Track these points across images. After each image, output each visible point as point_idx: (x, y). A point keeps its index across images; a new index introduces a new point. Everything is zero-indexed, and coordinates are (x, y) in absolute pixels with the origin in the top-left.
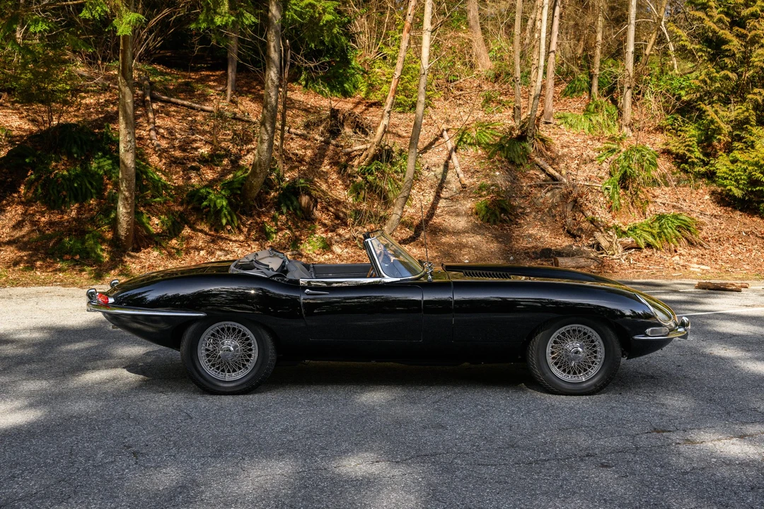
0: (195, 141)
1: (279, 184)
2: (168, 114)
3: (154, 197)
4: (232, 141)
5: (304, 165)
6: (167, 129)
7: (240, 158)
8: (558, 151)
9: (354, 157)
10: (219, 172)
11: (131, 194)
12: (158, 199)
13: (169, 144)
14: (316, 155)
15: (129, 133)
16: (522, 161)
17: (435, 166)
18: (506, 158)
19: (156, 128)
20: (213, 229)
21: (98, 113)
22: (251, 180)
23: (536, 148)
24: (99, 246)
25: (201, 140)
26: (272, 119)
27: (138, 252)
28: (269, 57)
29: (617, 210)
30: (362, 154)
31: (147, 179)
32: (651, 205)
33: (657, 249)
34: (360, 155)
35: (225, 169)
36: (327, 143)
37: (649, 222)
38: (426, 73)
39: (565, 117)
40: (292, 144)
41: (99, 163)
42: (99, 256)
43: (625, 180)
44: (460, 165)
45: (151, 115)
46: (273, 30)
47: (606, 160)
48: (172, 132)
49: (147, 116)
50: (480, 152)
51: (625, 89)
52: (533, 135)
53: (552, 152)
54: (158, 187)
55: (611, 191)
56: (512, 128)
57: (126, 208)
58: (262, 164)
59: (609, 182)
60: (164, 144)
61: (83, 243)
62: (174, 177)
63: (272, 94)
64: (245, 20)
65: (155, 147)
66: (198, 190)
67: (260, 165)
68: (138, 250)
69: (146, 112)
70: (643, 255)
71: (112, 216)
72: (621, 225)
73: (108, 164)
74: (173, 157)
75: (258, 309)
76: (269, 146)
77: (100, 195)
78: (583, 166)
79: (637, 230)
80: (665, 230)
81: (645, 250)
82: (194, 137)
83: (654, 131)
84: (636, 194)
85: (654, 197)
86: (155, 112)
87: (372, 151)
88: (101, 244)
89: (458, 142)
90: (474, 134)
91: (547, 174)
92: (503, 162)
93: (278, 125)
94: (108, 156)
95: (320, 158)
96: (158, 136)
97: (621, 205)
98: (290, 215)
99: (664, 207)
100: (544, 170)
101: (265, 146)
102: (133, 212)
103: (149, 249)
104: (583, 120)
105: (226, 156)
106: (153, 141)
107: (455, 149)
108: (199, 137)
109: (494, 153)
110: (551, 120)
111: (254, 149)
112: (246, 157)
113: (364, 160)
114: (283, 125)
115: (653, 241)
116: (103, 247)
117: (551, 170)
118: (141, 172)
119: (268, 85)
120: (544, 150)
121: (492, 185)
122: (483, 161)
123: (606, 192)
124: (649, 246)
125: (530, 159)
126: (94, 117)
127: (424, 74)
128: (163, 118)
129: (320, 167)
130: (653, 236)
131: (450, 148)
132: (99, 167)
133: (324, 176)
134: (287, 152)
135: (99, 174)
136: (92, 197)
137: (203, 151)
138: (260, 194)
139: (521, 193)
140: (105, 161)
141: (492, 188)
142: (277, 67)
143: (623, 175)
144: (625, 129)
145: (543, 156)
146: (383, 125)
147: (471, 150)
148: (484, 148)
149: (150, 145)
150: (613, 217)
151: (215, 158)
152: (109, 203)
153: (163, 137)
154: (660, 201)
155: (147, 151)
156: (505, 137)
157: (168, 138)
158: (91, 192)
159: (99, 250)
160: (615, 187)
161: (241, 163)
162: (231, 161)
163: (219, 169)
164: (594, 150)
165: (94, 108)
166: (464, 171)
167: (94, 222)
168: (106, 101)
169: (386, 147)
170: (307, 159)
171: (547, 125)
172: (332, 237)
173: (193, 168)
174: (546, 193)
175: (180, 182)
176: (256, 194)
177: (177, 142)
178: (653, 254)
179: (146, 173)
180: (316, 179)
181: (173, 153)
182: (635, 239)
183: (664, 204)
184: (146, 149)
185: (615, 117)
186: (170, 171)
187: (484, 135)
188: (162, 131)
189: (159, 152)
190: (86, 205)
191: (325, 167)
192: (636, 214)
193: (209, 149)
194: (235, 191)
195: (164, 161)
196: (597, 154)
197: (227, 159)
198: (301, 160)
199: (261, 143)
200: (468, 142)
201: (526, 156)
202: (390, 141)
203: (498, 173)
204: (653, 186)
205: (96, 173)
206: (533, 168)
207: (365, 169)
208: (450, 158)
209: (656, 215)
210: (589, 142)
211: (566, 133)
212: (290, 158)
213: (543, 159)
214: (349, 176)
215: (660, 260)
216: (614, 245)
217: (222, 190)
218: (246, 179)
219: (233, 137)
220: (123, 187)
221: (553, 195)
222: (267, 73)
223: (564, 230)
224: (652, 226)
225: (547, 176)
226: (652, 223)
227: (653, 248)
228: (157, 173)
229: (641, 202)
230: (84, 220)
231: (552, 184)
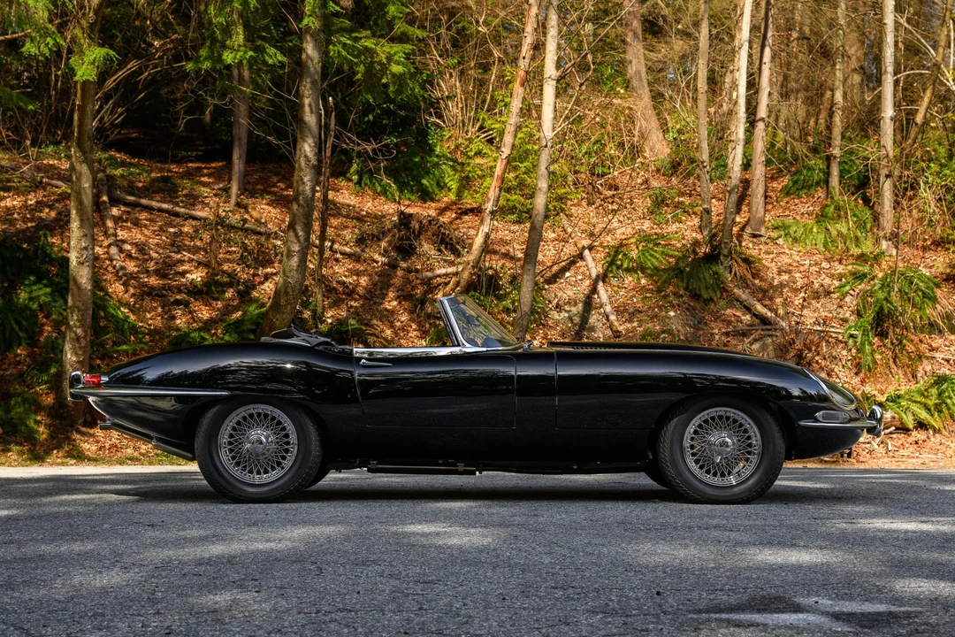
0: (181, 262)
1: (316, 327)
2: (136, 223)
3: (116, 343)
4: (242, 260)
5: (356, 300)
6: (136, 245)
7: (254, 287)
8: (773, 279)
9: (436, 287)
10: (219, 310)
11: (85, 332)
12: (124, 347)
13: (139, 266)
14: (375, 285)
15: (85, 235)
16: (712, 294)
17: (569, 303)
18: (686, 289)
19: (120, 243)
21: (25, 220)
22: (271, 317)
23: (735, 274)
24: (33, 416)
25: (191, 261)
26: (306, 219)
27: (92, 428)
28: (299, 121)
29: (870, 370)
30: (449, 282)
31: (106, 318)
32: (925, 362)
33: (935, 430)
34: (446, 284)
35: (229, 305)
36: (393, 266)
37: (923, 388)
38: (549, 144)
39: (785, 227)
40: (336, 268)
41: (31, 292)
42: (32, 431)
43: (882, 322)
44: (611, 303)
45: (110, 224)
46: (308, 80)
47: (851, 292)
48: (143, 249)
49: (104, 224)
50: (643, 281)
51: (882, 179)
52: (730, 253)
53: (762, 279)
54: (122, 328)
55: (859, 340)
56: (696, 243)
57: (76, 354)
58: (289, 290)
59: (855, 327)
60: (131, 266)
61: (8, 411)
62: (149, 316)
63: (306, 179)
64: (267, 58)
65: (117, 272)
66: (187, 335)
67: (286, 293)
68: (92, 424)
69: (102, 220)
70: (911, 439)
71: (53, 370)
72: (876, 393)
73: (45, 294)
74: (146, 286)
75: (300, 391)
76: (300, 261)
77: (32, 341)
78: (813, 302)
79: (900, 400)
80: (948, 401)
81: (914, 433)
82: (179, 256)
83: (932, 247)
84: (901, 342)
85: (932, 349)
86: (117, 220)
87: (466, 275)
88: (36, 412)
89: (608, 267)
90: (634, 254)
91: (754, 315)
92: (681, 296)
93: (314, 238)
94: (45, 282)
95: (381, 289)
96: (122, 256)
97: (875, 362)
99: (949, 366)
100: (748, 309)
101: (294, 262)
102: (87, 361)
104: (815, 230)
105: (230, 285)
106: (114, 262)
107: (603, 277)
108: (188, 255)
109: (667, 282)
110: (763, 231)
111: (275, 274)
112: (262, 287)
113: (453, 290)
114: (323, 238)
115: (928, 417)
116: (39, 418)
117: (760, 308)
118: (99, 303)
119: (300, 165)
120: (749, 276)
121: (663, 332)
122: (648, 295)
123: (851, 342)
124: (921, 425)
125: (727, 291)
126: (20, 225)
127: (546, 146)
128: (129, 229)
129: (382, 304)
130: (928, 409)
131: (594, 275)
132: (31, 299)
133: (388, 317)
134: (328, 280)
135: (30, 309)
136: (20, 345)
137: (194, 276)
139: (710, 344)
140: (40, 289)
141: (662, 336)
142: (314, 137)
143: (878, 313)
144: (884, 244)
145: (747, 287)
146: (483, 234)
147: (629, 280)
148: (651, 276)
149: (110, 269)
150: (863, 382)
151: (213, 288)
152: (47, 353)
153: (129, 256)
154: (942, 356)
155: (105, 277)
156: (685, 257)
157: (137, 258)
158: (19, 337)
159: (32, 421)
160: (865, 333)
161: (255, 294)
162: (239, 293)
163: (220, 304)
164: (832, 277)
165: (19, 214)
166: (619, 311)
167: (24, 382)
168: (37, 202)
169: (490, 272)
170: (361, 290)
171: (755, 240)
173: (178, 303)
174: (751, 344)
175: (158, 323)
177: (152, 264)
178: (928, 438)
179: (104, 308)
180: (375, 322)
181: (146, 280)
182: (898, 414)
183: (948, 361)
184: (104, 274)
185: (869, 226)
186: (141, 306)
187: (651, 255)
188: (127, 247)
189: (124, 278)
190: (11, 355)
191: (391, 304)
192: (901, 376)
193: (204, 274)
194: (245, 335)
195: (132, 290)
196: (837, 283)
197: (232, 290)
198: (350, 292)
199: (288, 257)
200: (625, 266)
201: (718, 286)
202: (495, 263)
203: (672, 314)
204: (930, 333)
205: (27, 308)
206: (730, 305)
208: (594, 290)
209: (934, 376)
210: (825, 264)
211: (787, 251)
212: (334, 288)
213: (747, 291)
214: (429, 316)
215: (939, 447)
217: (224, 334)
218: (263, 316)
219: (242, 256)
220: (73, 320)
221: (764, 347)
222: (298, 147)
224: (926, 393)
225: (754, 318)
226: (926, 390)
227: (927, 430)
228: (122, 309)
229: (910, 358)
230: (8, 378)
231: (762, 330)
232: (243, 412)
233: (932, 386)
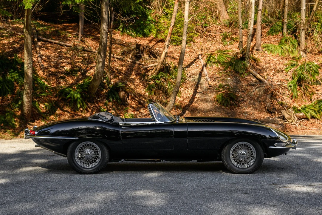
0: (62, 63)
1: (108, 86)
2: (47, 48)
3: (41, 93)
4: (82, 62)
5: (121, 75)
6: (47, 56)
7: (87, 71)
8: (263, 66)
9: (149, 71)
10: (75, 80)
11: (30, 91)
12: (44, 94)
13: (48, 64)
14: (128, 70)
15: (30, 59)
16: (243, 71)
17: (194, 75)
18: (234, 70)
19: (41, 56)
20: (73, 110)
21: (9, 48)
22: (93, 83)
23: (251, 64)
24: (13, 119)
25: (66, 62)
26: (104, 50)
27: (33, 122)
28: (102, 17)
29: (296, 98)
30: (153, 69)
31: (37, 84)
32: (315, 95)
33: (317, 119)
34: (152, 69)
35: (79, 78)
36: (134, 63)
38: (187, 24)
39: (268, 47)
40: (115, 64)
41: (12, 75)
42: (14, 125)
43: (300, 81)
44: (208, 75)
45: (38, 49)
46: (104, 3)
47: (290, 70)
48: (49, 58)
49: (36, 49)
50: (219, 67)
51: (301, 31)
52: (249, 57)
53: (259, 66)
54: (43, 88)
55: (292, 87)
56: (237, 53)
57: (28, 99)
58: (99, 74)
59: (291, 83)
60: (45, 64)
61: (5, 118)
62: (52, 82)
63: (104, 37)
65: (41, 66)
66: (64, 89)
67: (98, 75)
68: (34, 121)
69: (35, 47)
70: (309, 122)
71: (20, 103)
72: (298, 106)
73: (17, 76)
74: (51, 71)
75: (101, 136)
76: (102, 65)
77: (13, 92)
78: (277, 74)
79: (306, 109)
81: (311, 120)
82: (61, 60)
83: (318, 54)
84: (306, 88)
85: (317, 90)
86: (40, 47)
87: (159, 67)
88: (14, 118)
89: (207, 61)
90: (216, 57)
91: (257, 78)
92: (232, 72)
93: (108, 54)
94: (16, 71)
95: (130, 71)
96: (42, 60)
97: (298, 95)
98: (114, 102)
100: (255, 76)
101: (100, 65)
102: (31, 101)
103: (39, 121)
104: (278, 48)
105: (79, 71)
106: (40, 63)
107: (206, 65)
108: (64, 60)
109: (227, 67)
110: (260, 49)
111: (94, 67)
112: (90, 71)
113: (155, 72)
114: (110, 53)
115: (315, 114)
116: (15, 120)
117: (259, 76)
118: (35, 79)
119: (102, 32)
120: (255, 65)
121: (226, 85)
122: (221, 72)
123: (290, 88)
124: (313, 117)
125: (248, 70)
126: (7, 50)
127: (186, 25)
128: (44, 50)
129: (130, 76)
130: (315, 112)
131: (202, 65)
132: (12, 78)
133: (132, 81)
134: (112, 68)
135: (12, 81)
136: (8, 94)
137: (67, 68)
138: (98, 91)
139: (242, 89)
140: (15, 74)
141: (226, 86)
142: (106, 23)
143: (299, 78)
144: (302, 53)
145: (255, 68)
146: (165, 53)
147: (215, 66)
148: (222, 65)
149: (38, 65)
150: (293, 102)
151: (73, 72)
152: (18, 97)
153: (45, 61)
154: (320, 93)
155: (36, 69)
156: (234, 58)
157: (47, 61)
158: (8, 91)
159: (13, 121)
160: (294, 85)
161: (88, 74)
162: (82, 73)
163: (75, 78)
164: (284, 65)
165: (7, 46)
166: (211, 77)
167: (10, 107)
168: (13, 41)
169: (167, 65)
170: (123, 72)
171: (257, 51)
172: (137, 114)
173: (61, 77)
174: (256, 89)
175: (55, 85)
176: (96, 91)
177: (53, 63)
178: (315, 122)
179: (37, 80)
180: (128, 83)
181: (50, 69)
182: (305, 114)
184: (36, 68)
185: (296, 46)
186: (49, 79)
187: (222, 57)
188: (44, 57)
189: (43, 69)
190: (6, 97)
191: (133, 76)
192: (306, 100)
193: (70, 67)
194: (84, 89)
195: (46, 74)
196: (285, 67)
197: (80, 73)
198: (120, 72)
199: (98, 63)
200: (213, 61)
201: (245, 69)
202: (169, 61)
203: (229, 78)
204: (316, 85)
205: (11, 81)
206: (249, 75)
207: (155, 77)
208: (202, 70)
209: (317, 100)
210: (281, 60)
211: (268, 56)
212: (114, 71)
213: (255, 70)
214: (146, 81)
215: (319, 125)
216: (292, 117)
217: (77, 89)
218: (90, 83)
219: (83, 60)
220: (26, 87)
221: (260, 90)
222: (101, 26)
223: (265, 109)
224: (315, 106)
225: (257, 80)
226: (315, 105)
227: (315, 119)
228: (43, 80)
229: (310, 94)
230: (5, 105)
231: (260, 84)
232: (83, 144)
233: (317, 104)
